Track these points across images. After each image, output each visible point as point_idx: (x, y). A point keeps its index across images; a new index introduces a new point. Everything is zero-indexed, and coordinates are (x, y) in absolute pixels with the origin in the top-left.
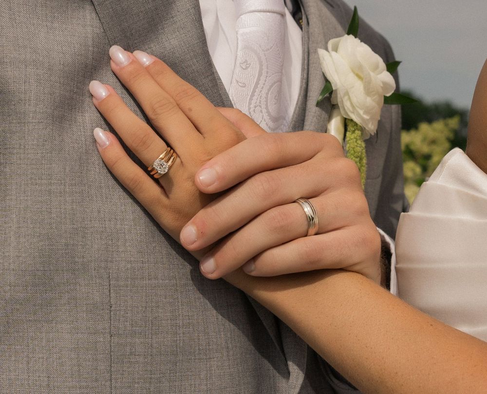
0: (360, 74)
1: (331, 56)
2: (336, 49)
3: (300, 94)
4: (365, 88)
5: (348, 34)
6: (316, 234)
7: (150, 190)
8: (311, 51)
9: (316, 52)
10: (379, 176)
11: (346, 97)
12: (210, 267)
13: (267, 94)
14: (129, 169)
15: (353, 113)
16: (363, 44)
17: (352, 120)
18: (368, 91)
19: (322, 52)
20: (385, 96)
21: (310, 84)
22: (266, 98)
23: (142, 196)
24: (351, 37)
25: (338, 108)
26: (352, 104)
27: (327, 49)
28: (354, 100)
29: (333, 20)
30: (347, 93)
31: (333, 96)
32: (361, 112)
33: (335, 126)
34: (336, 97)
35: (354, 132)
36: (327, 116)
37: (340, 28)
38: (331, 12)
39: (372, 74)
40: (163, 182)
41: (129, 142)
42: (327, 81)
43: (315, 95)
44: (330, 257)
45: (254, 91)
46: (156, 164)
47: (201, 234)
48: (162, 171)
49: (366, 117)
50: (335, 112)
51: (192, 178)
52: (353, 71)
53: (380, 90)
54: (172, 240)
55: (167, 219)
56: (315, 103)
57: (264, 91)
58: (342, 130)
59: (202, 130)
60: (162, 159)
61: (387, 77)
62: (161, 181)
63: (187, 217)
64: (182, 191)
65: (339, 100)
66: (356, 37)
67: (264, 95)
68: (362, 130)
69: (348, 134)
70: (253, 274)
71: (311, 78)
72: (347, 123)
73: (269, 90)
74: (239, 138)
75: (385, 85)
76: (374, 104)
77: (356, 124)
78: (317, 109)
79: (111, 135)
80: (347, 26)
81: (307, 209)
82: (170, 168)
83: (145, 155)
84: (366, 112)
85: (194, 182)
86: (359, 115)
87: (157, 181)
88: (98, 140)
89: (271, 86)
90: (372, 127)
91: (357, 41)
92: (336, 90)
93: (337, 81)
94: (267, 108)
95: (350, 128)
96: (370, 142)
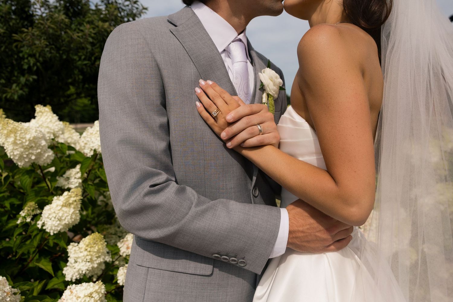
0: (272, 80)
1: (263, 74)
2: (264, 72)
3: (254, 87)
4: (273, 84)
5: (267, 68)
6: (262, 135)
7: (211, 121)
8: (256, 73)
9: (258, 74)
10: (279, 111)
11: (268, 87)
12: (229, 145)
13: (244, 86)
14: (205, 114)
15: (270, 91)
16: (272, 71)
17: (270, 94)
18: (274, 85)
19: (260, 74)
20: (280, 86)
21: (257, 83)
22: (244, 87)
23: (209, 122)
24: (268, 68)
25: (266, 90)
26: (269, 89)
27: (261, 73)
28: (270, 88)
29: (263, 64)
30: (268, 86)
31: (264, 87)
32: (272, 91)
33: (265, 96)
34: (265, 87)
35: (271, 98)
36: (262, 93)
37: (265, 66)
38: (262, 62)
39: (275, 80)
40: (215, 119)
41: (205, 106)
42: (262, 82)
43: (258, 87)
44: (267, 141)
45: (240, 85)
46: (213, 113)
47: (227, 135)
48: (215, 115)
49: (274, 93)
50: (265, 92)
51: (225, 118)
52: (270, 79)
53: (278, 84)
54: (218, 136)
55: (216, 129)
56: (258, 89)
57: (243, 85)
58: (267, 97)
59: (228, 103)
60: (215, 111)
61: (281, 81)
62: (215, 118)
63: (223, 130)
64: (221, 121)
65: (266, 88)
66: (270, 69)
67: (243, 87)
68: (273, 97)
69: (269, 98)
70: (244, 146)
71: (257, 82)
72: (268, 95)
73: (244, 85)
74: (239, 106)
75: (280, 83)
76: (276, 89)
77: (271, 95)
78: (259, 91)
79: (201, 104)
80: (267, 65)
81: (259, 127)
82: (218, 114)
83: (210, 110)
84: (274, 91)
85: (225, 119)
86: (272, 92)
87: (214, 118)
88: (197, 105)
89: (245, 84)
90: (276, 96)
91: (271, 70)
92: (265, 85)
93: (265, 82)
94: (244, 91)
95: (269, 96)
96: (276, 101)
